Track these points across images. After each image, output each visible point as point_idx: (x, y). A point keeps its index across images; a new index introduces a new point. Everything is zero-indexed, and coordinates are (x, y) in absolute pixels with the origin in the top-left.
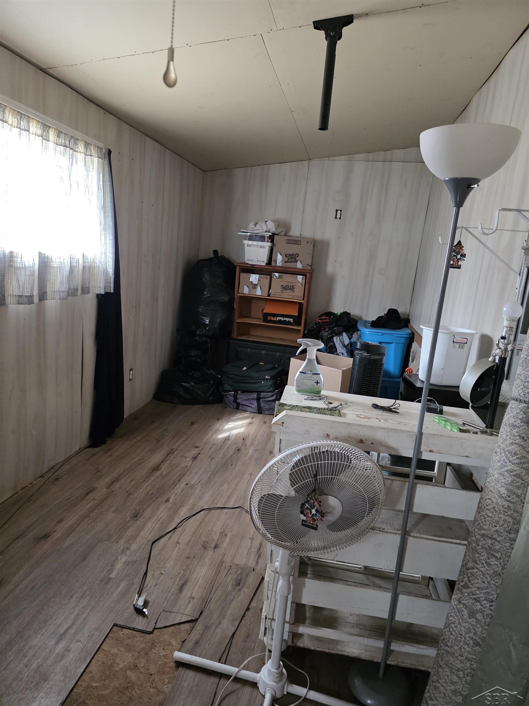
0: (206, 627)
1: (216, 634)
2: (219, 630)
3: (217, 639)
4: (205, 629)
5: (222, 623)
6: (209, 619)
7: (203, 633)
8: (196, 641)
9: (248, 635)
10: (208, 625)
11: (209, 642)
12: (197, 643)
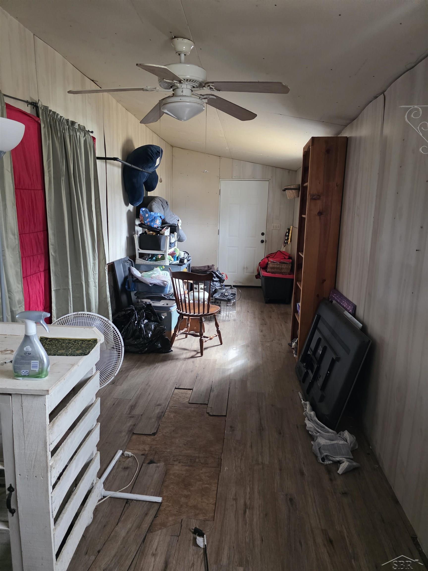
0: (139, 528)
1: (131, 523)
2: (129, 526)
3: (131, 519)
4: (141, 525)
5: (126, 533)
6: (137, 534)
7: (142, 522)
8: (148, 515)
9: (104, 527)
10: (138, 529)
11: (137, 516)
12: (147, 514)
